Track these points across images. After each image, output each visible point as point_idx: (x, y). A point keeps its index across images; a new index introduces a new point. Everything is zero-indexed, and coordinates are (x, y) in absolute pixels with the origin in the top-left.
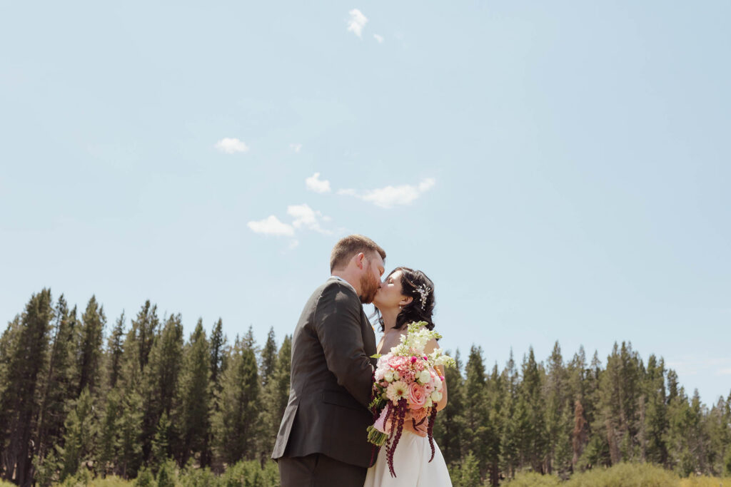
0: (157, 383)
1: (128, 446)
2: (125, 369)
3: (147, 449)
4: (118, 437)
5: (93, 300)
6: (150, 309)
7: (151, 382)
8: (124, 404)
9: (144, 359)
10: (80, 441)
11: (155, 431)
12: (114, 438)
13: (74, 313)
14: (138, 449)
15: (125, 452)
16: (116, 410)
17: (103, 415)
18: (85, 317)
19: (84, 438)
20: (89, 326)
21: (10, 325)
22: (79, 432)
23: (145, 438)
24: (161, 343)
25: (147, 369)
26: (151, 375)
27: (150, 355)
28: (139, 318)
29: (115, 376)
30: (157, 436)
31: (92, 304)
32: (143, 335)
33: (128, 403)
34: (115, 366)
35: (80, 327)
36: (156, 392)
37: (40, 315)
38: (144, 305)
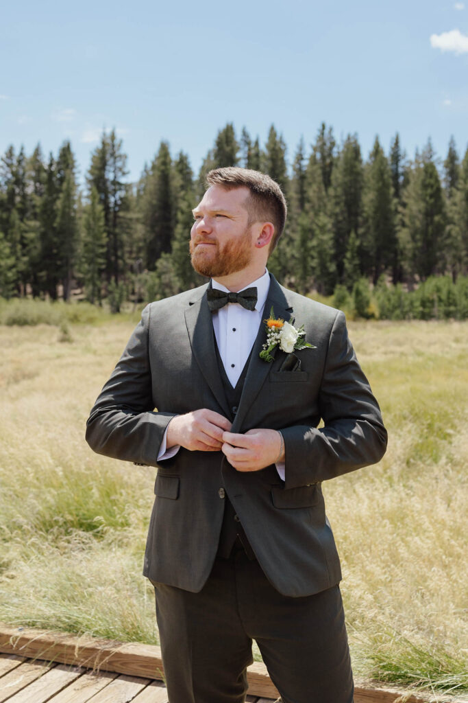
0: (342, 204)
1: (323, 265)
2: (311, 192)
3: (340, 267)
4: (313, 258)
5: (272, 129)
6: (326, 131)
7: (337, 204)
8: (314, 227)
9: (327, 182)
10: (280, 264)
11: (346, 250)
12: (309, 259)
13: (257, 143)
14: (332, 268)
15: (321, 270)
16: (308, 233)
17: (297, 237)
18: (268, 147)
19: (282, 260)
20: (272, 155)
21: (205, 161)
22: (277, 255)
23: (338, 257)
24: (341, 163)
25: (331, 191)
26: (336, 197)
27: (333, 177)
28: (318, 141)
29: (303, 200)
30: (348, 255)
31: (272, 133)
32: (323, 158)
33: (317, 225)
34: (302, 192)
35: (264, 156)
36: (342, 212)
37: (228, 149)
38: (320, 127)
